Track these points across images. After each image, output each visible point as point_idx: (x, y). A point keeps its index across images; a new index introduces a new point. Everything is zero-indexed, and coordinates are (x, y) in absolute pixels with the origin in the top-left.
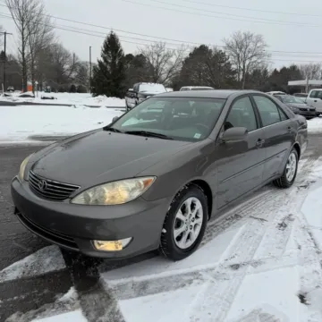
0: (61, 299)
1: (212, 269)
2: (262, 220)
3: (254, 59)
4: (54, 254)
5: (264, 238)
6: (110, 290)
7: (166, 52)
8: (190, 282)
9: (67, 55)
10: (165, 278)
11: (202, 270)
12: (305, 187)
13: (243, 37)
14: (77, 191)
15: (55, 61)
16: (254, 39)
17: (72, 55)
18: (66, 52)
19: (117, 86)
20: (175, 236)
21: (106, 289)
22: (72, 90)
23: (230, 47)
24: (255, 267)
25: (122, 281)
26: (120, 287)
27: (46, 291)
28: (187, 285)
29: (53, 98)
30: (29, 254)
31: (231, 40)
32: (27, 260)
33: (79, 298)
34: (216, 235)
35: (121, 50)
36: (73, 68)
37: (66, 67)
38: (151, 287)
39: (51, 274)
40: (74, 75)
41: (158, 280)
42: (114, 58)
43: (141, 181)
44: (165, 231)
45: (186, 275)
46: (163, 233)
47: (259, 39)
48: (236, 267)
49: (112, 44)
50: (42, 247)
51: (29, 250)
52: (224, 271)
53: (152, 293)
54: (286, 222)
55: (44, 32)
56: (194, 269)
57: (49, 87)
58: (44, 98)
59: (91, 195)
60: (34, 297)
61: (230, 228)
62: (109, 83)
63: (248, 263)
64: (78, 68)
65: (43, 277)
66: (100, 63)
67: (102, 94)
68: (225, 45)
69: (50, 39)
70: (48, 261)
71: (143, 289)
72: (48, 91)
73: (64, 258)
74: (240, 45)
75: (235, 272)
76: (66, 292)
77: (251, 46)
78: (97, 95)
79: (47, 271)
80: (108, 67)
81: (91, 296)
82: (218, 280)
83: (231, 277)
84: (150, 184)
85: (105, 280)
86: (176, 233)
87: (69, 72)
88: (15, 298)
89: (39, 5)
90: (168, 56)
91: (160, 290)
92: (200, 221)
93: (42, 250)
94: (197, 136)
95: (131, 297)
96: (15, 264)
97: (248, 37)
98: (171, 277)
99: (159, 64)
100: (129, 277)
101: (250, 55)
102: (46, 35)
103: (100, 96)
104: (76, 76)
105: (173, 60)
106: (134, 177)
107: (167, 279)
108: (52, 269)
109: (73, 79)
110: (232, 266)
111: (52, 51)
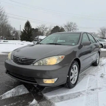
0: (31, 104)
1: (85, 91)
2: (94, 75)
3: (73, 30)
4: (23, 88)
5: (98, 81)
6: (50, 99)
7: (46, 27)
8: (79, 95)
9: (12, 28)
10: (69, 94)
11: (82, 91)
12: (103, 66)
13: (70, 23)
14: (35, 61)
15: (8, 30)
16: (73, 24)
17: (14, 28)
18: (12, 27)
19: (29, 38)
20: (71, 79)
21: (48, 99)
22: (13, 39)
23: (66, 26)
24: (100, 89)
25: (53, 96)
26: (53, 98)
27: (24, 101)
28: (78, 96)
29: (7, 42)
30: (13, 88)
31: (66, 24)
32: (12, 90)
33: (38, 103)
34: (81, 80)
35: (31, 26)
36: (14, 32)
37: (12, 32)
38: (65, 98)
39: (24, 95)
40: (14, 35)
41: (67, 95)
42: (29, 29)
43: (60, 57)
44: (68, 76)
45: (76, 93)
46: (68, 77)
47: (75, 24)
48: (93, 90)
49: (28, 25)
50: (17, 86)
51: (12, 87)
52: (89, 91)
53: (66, 100)
54: (102, 75)
55: (5, 20)
56: (78, 91)
57: (5, 38)
58: (4, 42)
59: (41, 62)
60: (19, 104)
61: (85, 78)
62: (27, 37)
63: (97, 88)
64: (15, 32)
65: (21, 96)
66: (24, 30)
67: (24, 40)
68: (64, 26)
69: (7, 22)
70: (21, 90)
71: (62, 99)
72: (5, 40)
73: (27, 89)
74: (69, 26)
75: (93, 91)
76: (32, 101)
77: (73, 26)
78: (22, 41)
79: (22, 94)
80: (26, 32)
81: (43, 102)
82: (89, 94)
83: (93, 93)
84: (63, 58)
85: (46, 96)
86: (71, 77)
87: (12, 34)
88: (12, 104)
89: (4, 11)
90: (46, 29)
91: (69, 99)
92: (77, 74)
93: (17, 87)
94: (73, 44)
95: (59, 102)
96: (8, 92)
97: (71, 23)
98: (71, 94)
99: (43, 31)
100: (55, 94)
101: (72, 29)
102: (5, 21)
103: (23, 41)
104: (15, 35)
105: (48, 30)
106: (58, 55)
107: (70, 95)
108: (24, 93)
109: (13, 36)
110: (91, 90)
111: (7, 27)
